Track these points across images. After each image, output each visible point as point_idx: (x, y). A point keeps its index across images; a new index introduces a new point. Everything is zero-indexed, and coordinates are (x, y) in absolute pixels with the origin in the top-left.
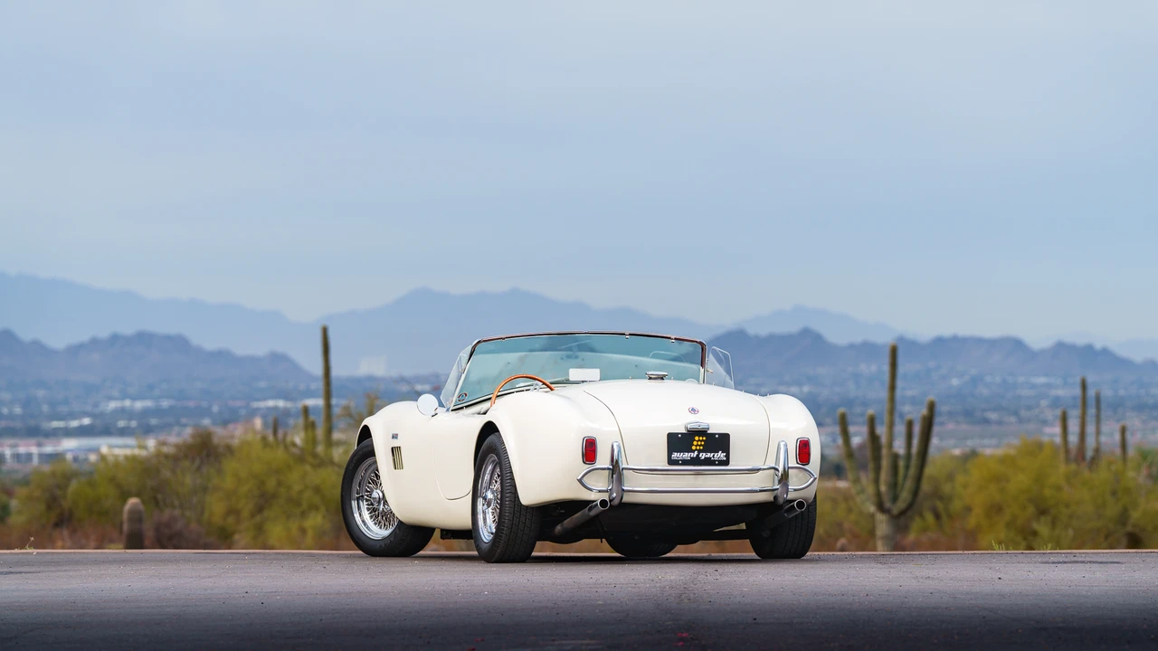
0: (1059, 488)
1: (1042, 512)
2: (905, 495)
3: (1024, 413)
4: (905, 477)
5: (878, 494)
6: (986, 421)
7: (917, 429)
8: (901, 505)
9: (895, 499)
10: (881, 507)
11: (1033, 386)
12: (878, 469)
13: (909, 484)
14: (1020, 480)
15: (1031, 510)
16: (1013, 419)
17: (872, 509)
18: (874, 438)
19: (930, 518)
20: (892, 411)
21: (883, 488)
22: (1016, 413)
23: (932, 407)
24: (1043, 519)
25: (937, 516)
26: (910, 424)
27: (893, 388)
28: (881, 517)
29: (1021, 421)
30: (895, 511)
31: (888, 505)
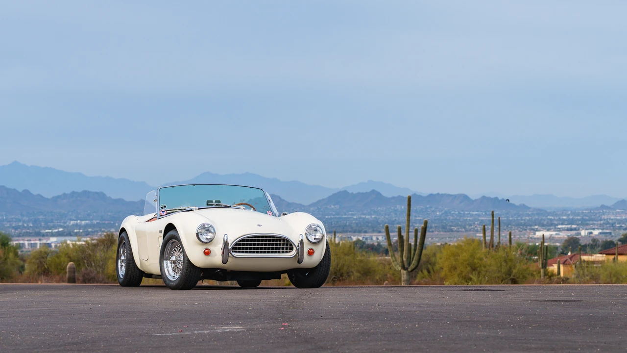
0: (481, 259)
1: (474, 269)
2: (414, 262)
3: (467, 227)
4: (414, 254)
5: (402, 262)
6: (452, 231)
7: (419, 234)
8: (412, 266)
9: (409, 264)
10: (404, 268)
11: (472, 215)
12: (402, 251)
13: (416, 257)
14: (464, 256)
15: (469, 268)
16: (463, 230)
17: (400, 268)
18: (401, 237)
19: (425, 272)
20: (409, 226)
21: (404, 259)
22: (465, 228)
23: (426, 223)
24: (474, 272)
25: (429, 272)
26: (416, 231)
27: (409, 215)
28: (404, 272)
29: (466, 231)
30: (409, 270)
31: (406, 266)
